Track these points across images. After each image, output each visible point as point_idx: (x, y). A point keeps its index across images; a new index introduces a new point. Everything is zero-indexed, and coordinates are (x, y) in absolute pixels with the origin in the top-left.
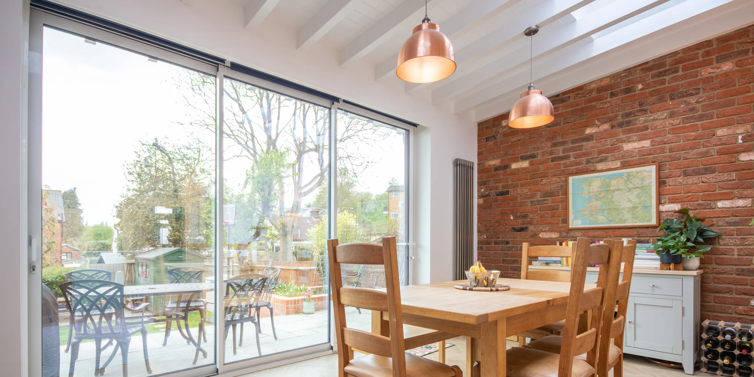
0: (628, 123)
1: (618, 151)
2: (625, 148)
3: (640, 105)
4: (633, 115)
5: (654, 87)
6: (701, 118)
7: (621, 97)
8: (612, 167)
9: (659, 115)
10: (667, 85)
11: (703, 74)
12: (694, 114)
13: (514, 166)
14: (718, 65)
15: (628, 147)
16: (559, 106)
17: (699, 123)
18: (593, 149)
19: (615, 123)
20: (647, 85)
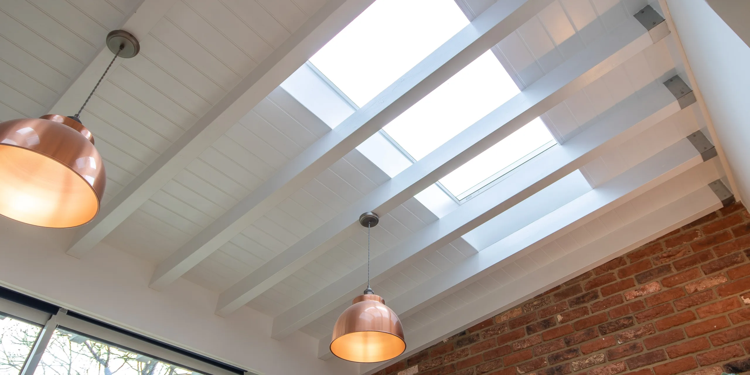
3: (566, 343)
4: (561, 358)
5: (577, 318)
6: (650, 359)
7: (540, 333)
9: (595, 356)
10: (591, 315)
11: (628, 298)
12: (638, 355)
14: (641, 286)
16: (467, 348)
17: (650, 367)
19: (542, 370)
20: (567, 316)
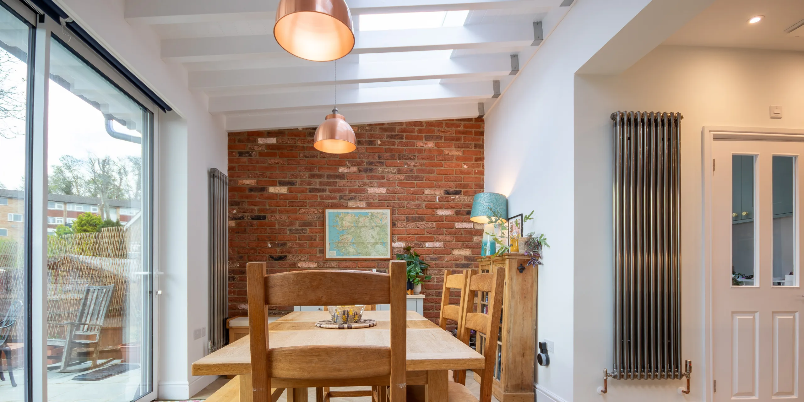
0: (371, 170)
1: (364, 192)
2: (369, 191)
3: (378, 157)
4: (374, 164)
5: (388, 146)
6: (417, 178)
7: (365, 146)
8: (360, 206)
9: (391, 169)
10: (396, 147)
11: (417, 145)
12: (412, 175)
13: (272, 190)
14: (426, 142)
15: (371, 191)
17: (415, 182)
18: (345, 187)
19: (362, 167)
20: (383, 143)
